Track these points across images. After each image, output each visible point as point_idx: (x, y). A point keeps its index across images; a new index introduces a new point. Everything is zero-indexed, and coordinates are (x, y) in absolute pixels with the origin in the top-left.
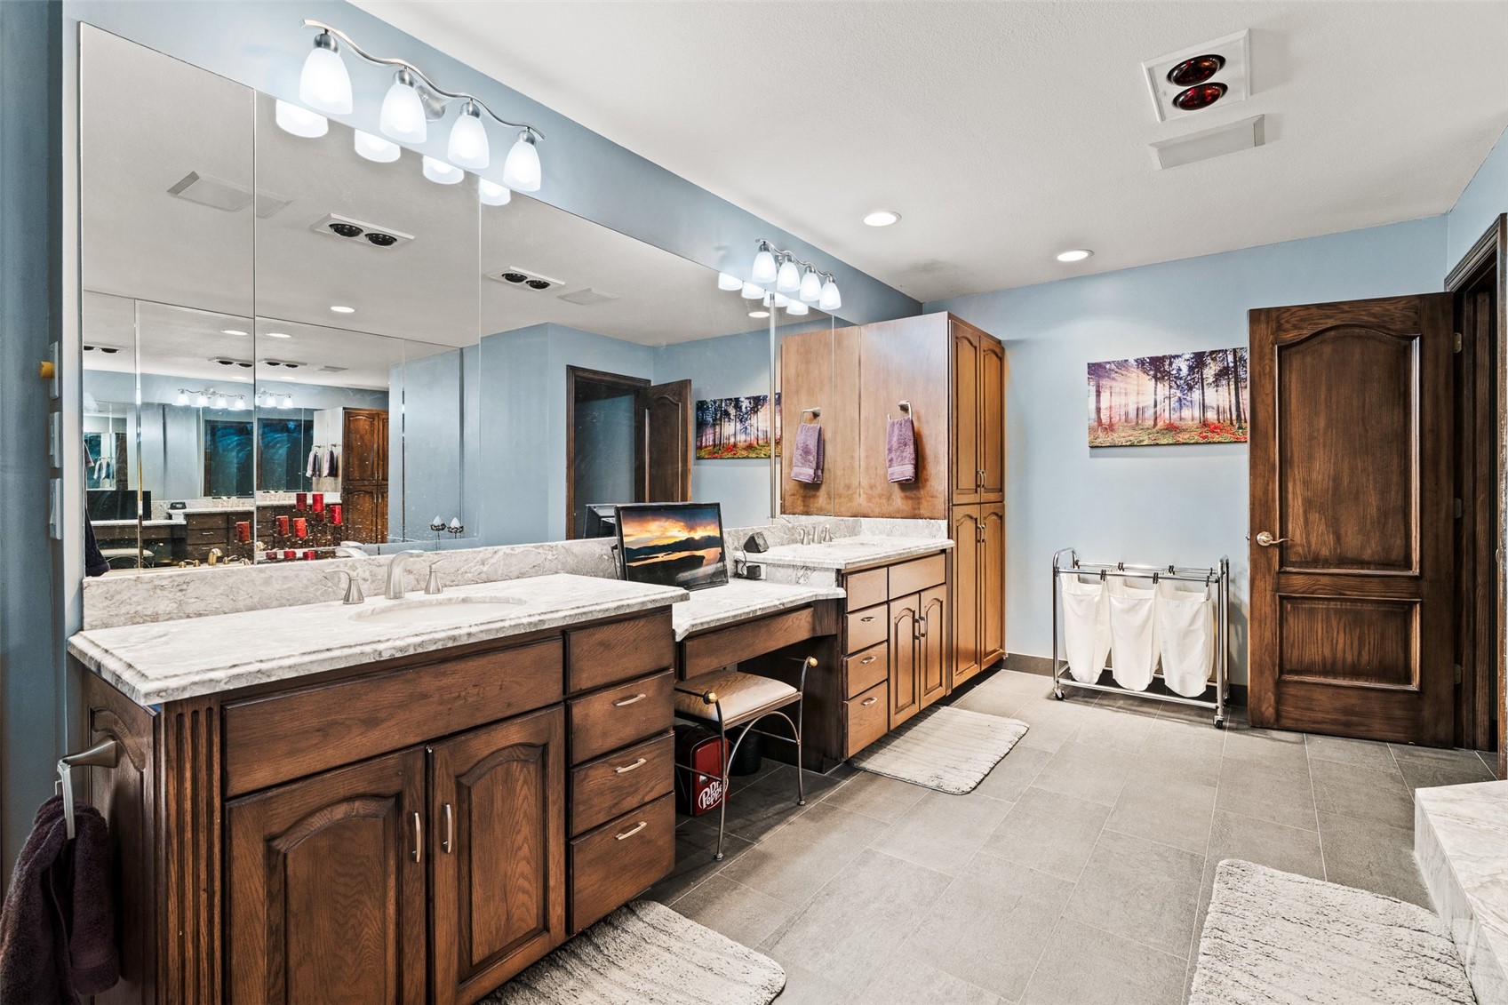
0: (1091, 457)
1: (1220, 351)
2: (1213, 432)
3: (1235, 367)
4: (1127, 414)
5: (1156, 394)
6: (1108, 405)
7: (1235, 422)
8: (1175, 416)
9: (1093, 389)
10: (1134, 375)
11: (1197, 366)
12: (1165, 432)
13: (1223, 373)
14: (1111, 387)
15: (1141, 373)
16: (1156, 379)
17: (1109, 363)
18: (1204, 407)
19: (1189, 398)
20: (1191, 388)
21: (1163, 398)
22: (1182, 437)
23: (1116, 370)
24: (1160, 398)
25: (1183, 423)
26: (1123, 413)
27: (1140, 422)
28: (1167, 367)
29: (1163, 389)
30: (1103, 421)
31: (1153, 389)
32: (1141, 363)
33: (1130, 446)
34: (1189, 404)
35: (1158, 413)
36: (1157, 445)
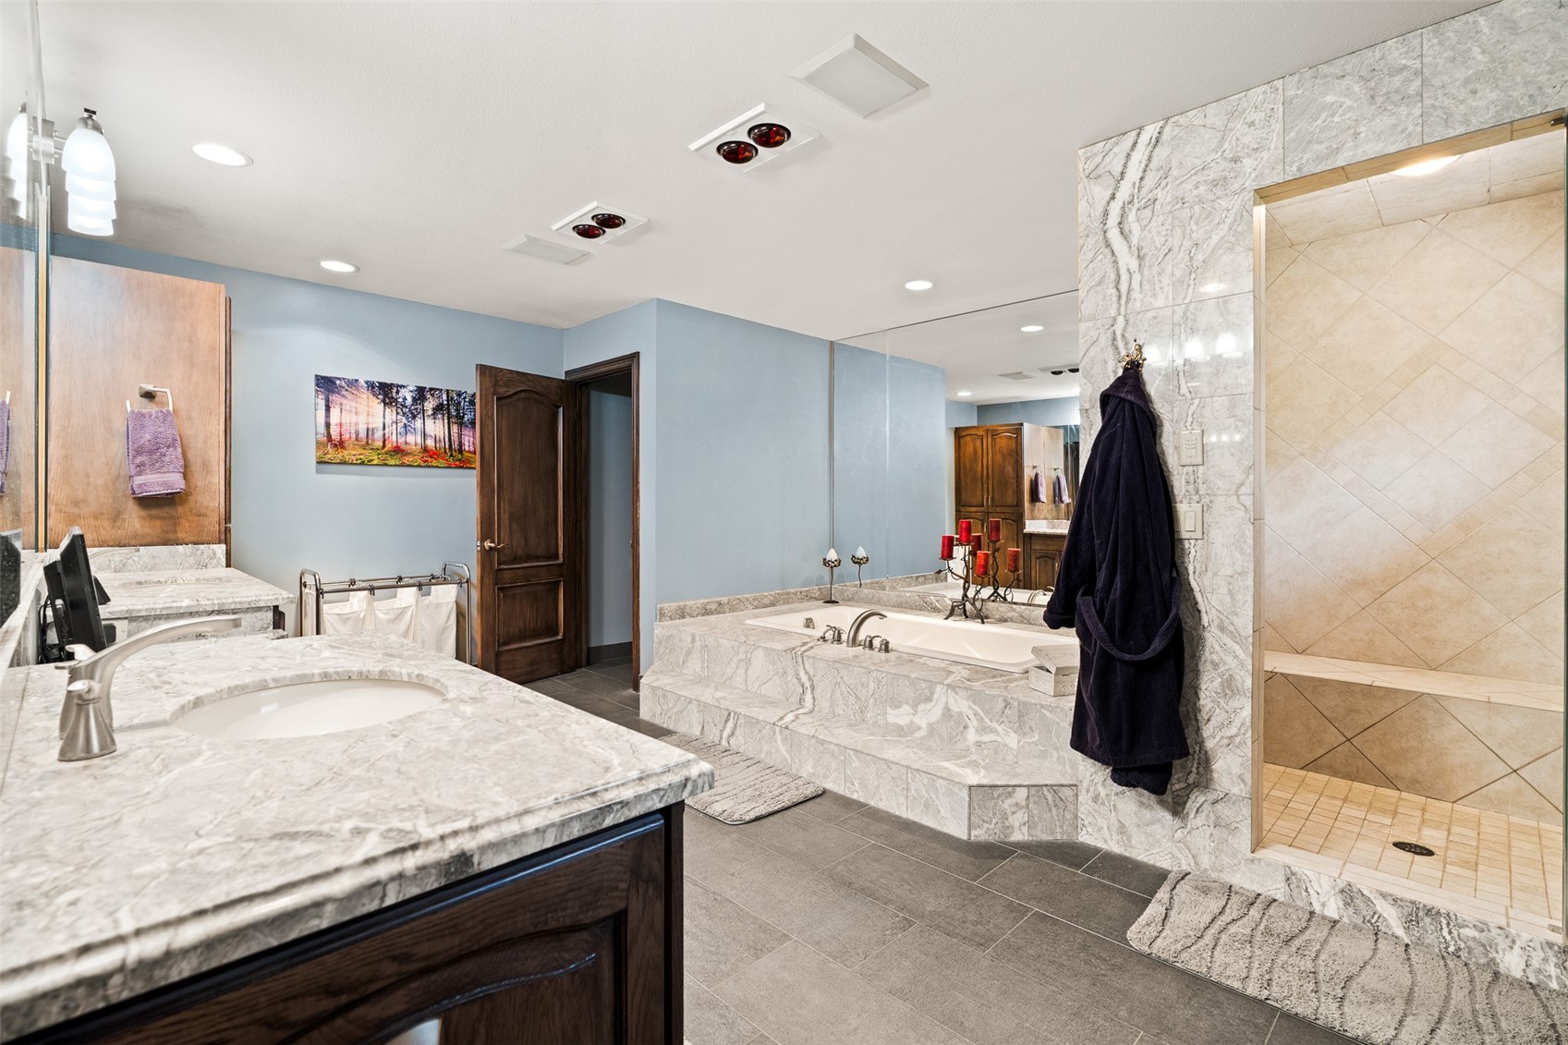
0: (317, 472)
1: (438, 389)
2: (431, 457)
3: (448, 404)
4: (357, 433)
5: (384, 418)
6: (338, 421)
7: (447, 451)
8: (401, 440)
9: (322, 403)
10: (364, 396)
11: (419, 399)
12: (393, 453)
13: (439, 409)
14: (341, 404)
15: (371, 396)
16: (385, 404)
17: (339, 379)
18: (425, 435)
19: (412, 425)
20: (414, 417)
21: (390, 422)
22: (407, 460)
23: (347, 388)
24: (388, 422)
25: (407, 447)
26: (353, 431)
27: (370, 442)
28: (394, 394)
29: (391, 414)
30: (333, 437)
31: (382, 413)
32: (371, 385)
33: (360, 464)
34: (412, 430)
35: (387, 436)
36: (386, 465)
